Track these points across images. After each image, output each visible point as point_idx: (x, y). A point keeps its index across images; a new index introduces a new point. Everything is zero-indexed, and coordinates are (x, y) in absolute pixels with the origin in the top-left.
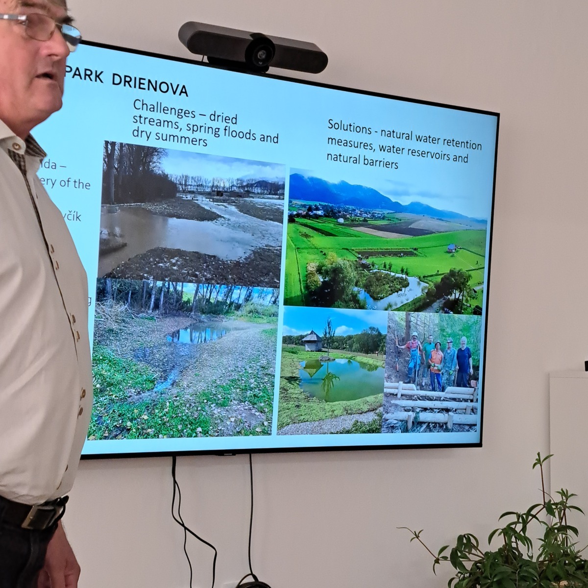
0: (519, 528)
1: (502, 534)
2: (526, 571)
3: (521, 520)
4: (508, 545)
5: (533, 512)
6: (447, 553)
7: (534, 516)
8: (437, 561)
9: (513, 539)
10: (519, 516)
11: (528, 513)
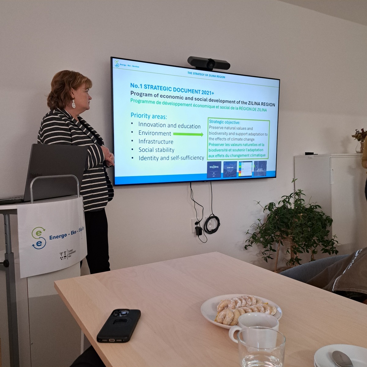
0: (287, 200)
1: (282, 202)
2: (291, 211)
3: (288, 198)
4: (284, 205)
5: (292, 196)
6: (267, 207)
7: (292, 197)
8: (264, 210)
9: (286, 203)
10: (287, 197)
11: (290, 196)
